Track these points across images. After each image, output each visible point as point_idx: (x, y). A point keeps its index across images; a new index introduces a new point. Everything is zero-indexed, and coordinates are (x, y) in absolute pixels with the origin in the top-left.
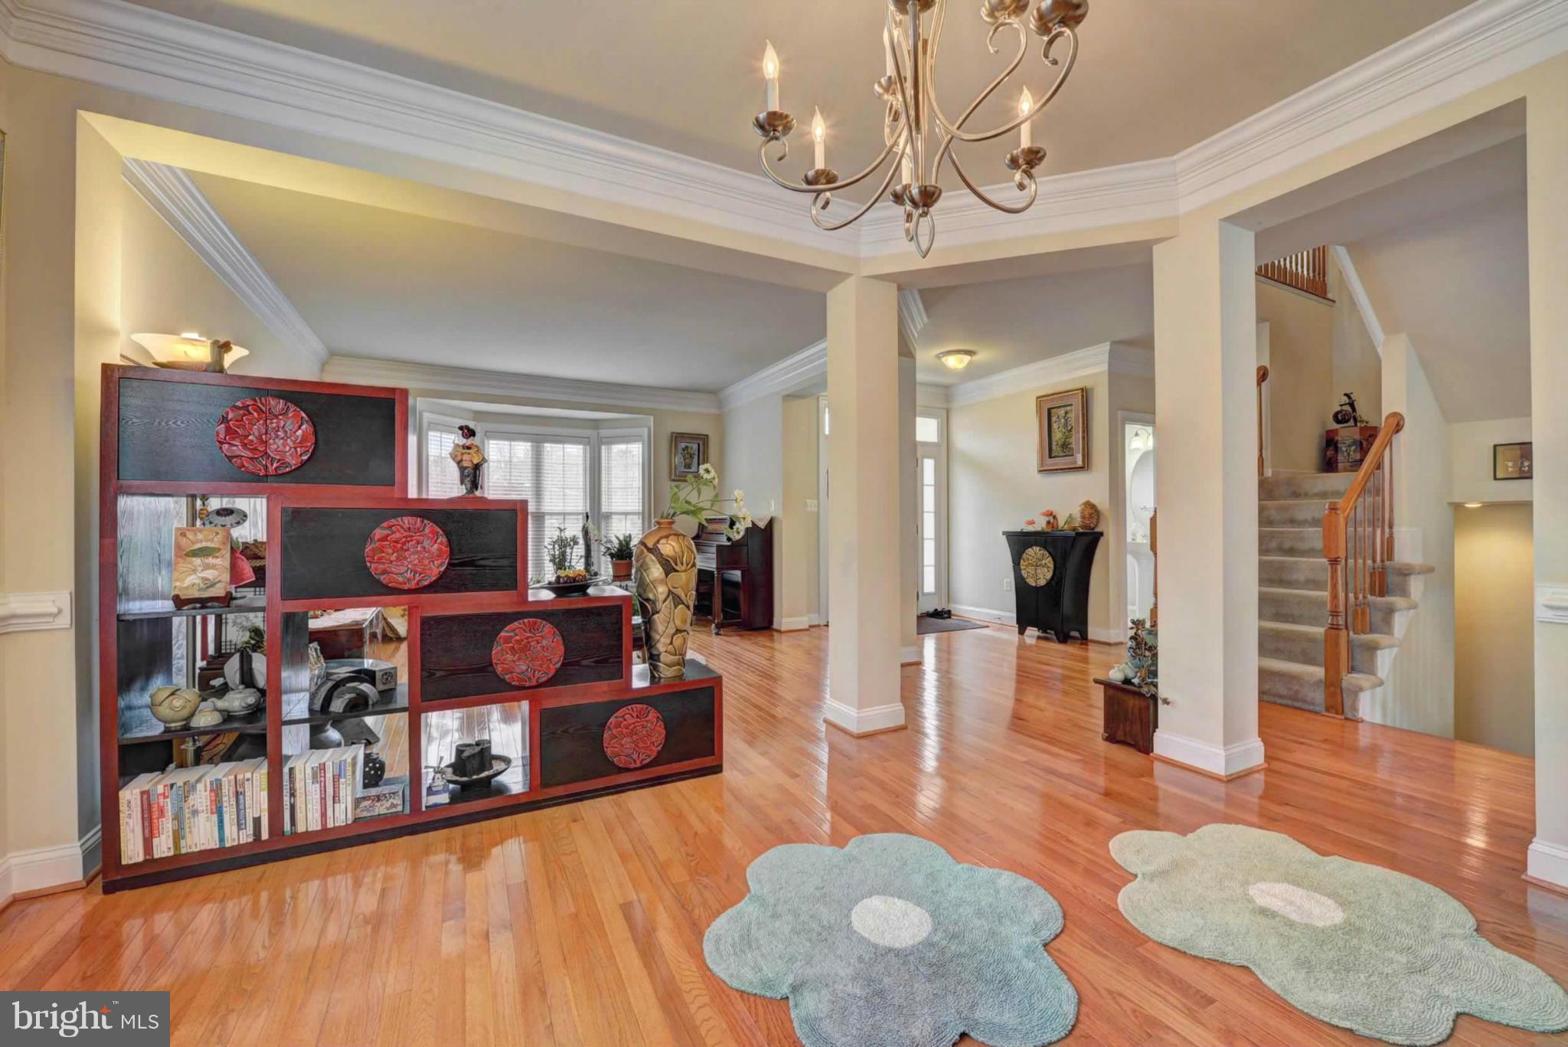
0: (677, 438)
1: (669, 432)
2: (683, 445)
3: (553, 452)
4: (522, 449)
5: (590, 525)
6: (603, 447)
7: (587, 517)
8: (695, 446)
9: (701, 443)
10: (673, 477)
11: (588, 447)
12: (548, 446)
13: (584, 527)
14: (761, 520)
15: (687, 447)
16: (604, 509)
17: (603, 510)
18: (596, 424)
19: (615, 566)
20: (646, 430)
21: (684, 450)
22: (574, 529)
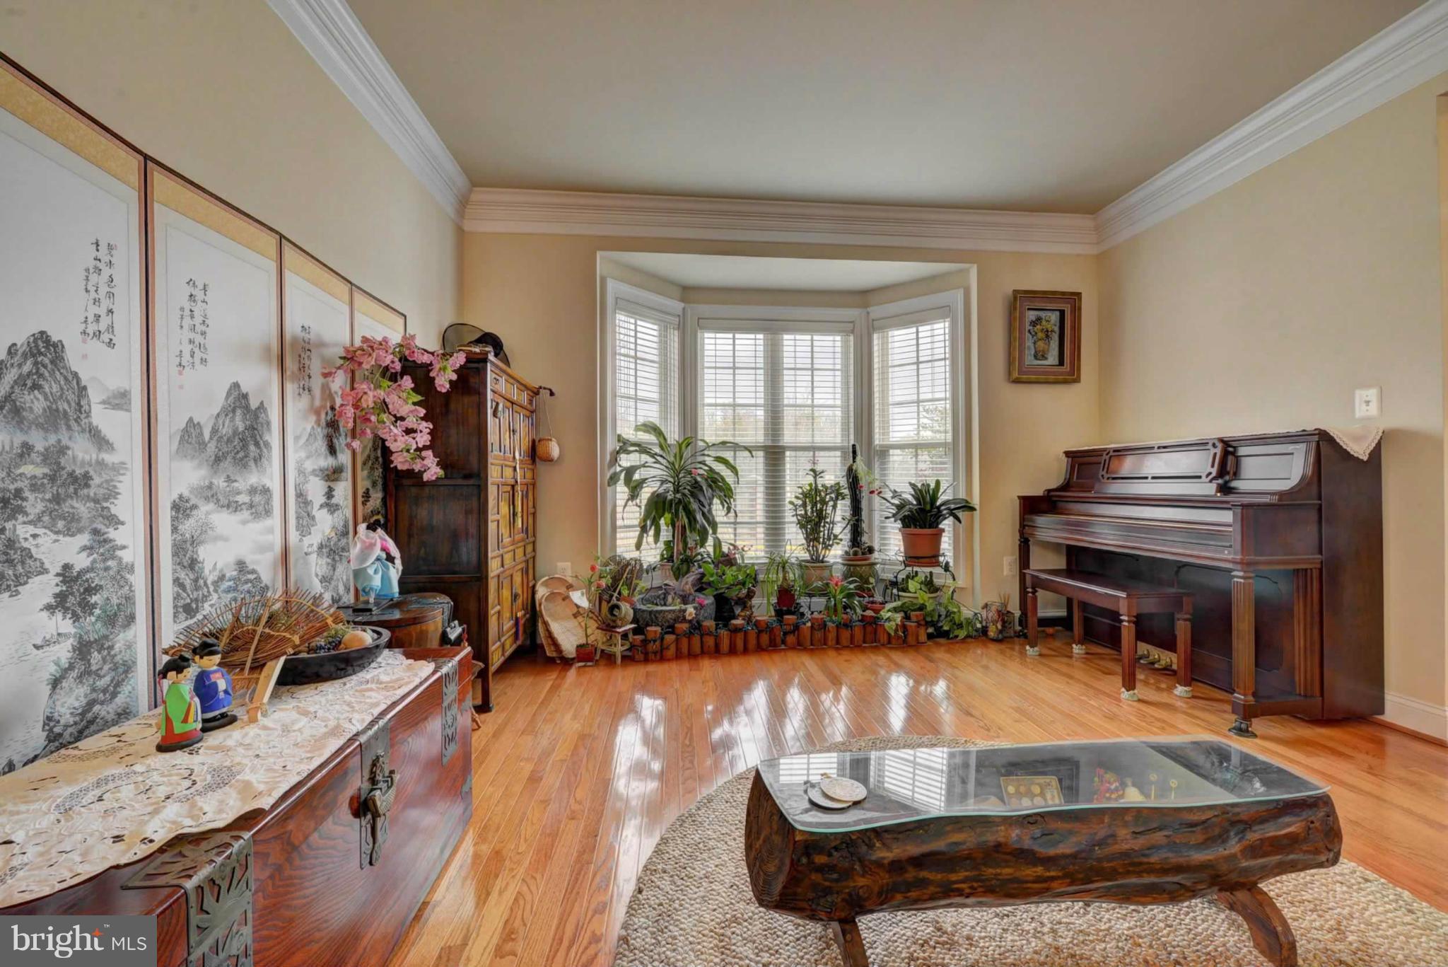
0: (1022, 300)
1: (1010, 292)
2: (1032, 315)
3: (795, 345)
4: (750, 345)
5: (860, 466)
6: (875, 336)
7: (854, 452)
8: (1054, 317)
9: (1067, 309)
10: (1015, 375)
11: (852, 338)
12: (788, 339)
13: (850, 470)
14: (1358, 439)
15: (1039, 319)
16: (878, 440)
17: (877, 442)
18: (863, 296)
19: (909, 541)
20: (960, 294)
21: (1034, 323)
22: (833, 474)
